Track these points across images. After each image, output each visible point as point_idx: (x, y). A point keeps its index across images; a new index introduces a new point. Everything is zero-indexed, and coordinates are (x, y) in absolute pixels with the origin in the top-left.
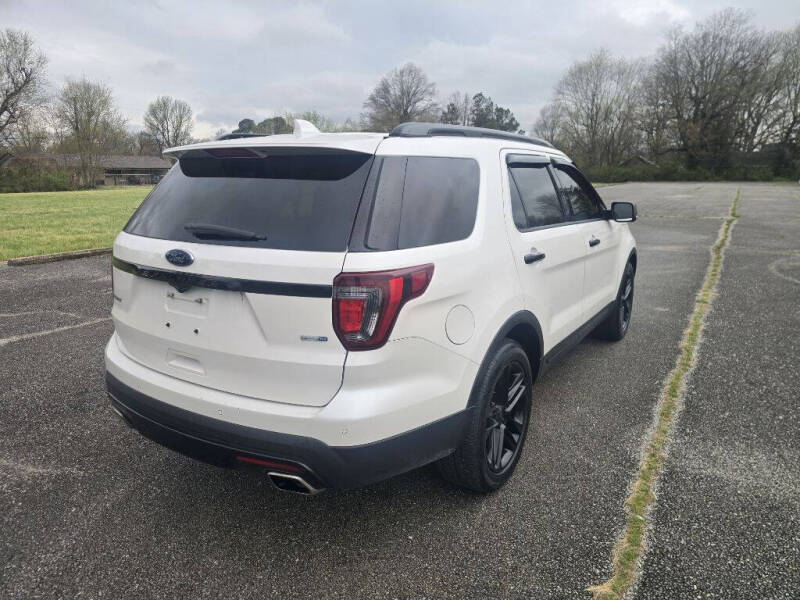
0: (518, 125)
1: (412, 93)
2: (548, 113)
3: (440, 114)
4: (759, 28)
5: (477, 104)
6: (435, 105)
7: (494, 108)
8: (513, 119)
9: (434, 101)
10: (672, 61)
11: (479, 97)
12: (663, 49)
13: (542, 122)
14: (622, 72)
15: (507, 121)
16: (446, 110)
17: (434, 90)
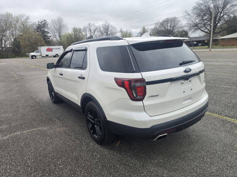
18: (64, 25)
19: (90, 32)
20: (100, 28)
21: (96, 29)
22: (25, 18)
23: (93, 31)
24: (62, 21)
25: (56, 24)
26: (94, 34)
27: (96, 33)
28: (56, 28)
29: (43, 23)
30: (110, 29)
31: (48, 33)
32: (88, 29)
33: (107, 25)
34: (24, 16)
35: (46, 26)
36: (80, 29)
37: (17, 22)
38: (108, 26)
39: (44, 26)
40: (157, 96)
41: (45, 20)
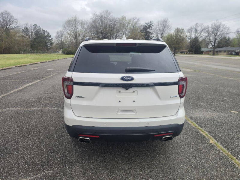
0: (51, 36)
1: (8, 21)
2: (59, 33)
3: (21, 30)
4: (114, 16)
5: (35, 28)
6: (19, 26)
7: (42, 30)
8: (49, 34)
9: (18, 25)
10: (94, 22)
11: (35, 25)
12: (92, 18)
13: (58, 35)
14: (82, 23)
15: (47, 34)
16: (24, 29)
17: (17, 21)
18: (168, 25)
19: (196, 33)
20: (208, 28)
21: (205, 29)
22: (136, 20)
23: (199, 32)
24: (168, 22)
25: (161, 25)
26: (200, 35)
27: (202, 34)
28: (160, 29)
29: (149, 24)
30: (221, 29)
31: (152, 34)
32: (194, 30)
33: (218, 24)
34: (136, 18)
35: (151, 27)
36: (183, 30)
37: (129, 23)
38: (220, 25)
39: (149, 28)
40: (84, 98)
41: (151, 22)
